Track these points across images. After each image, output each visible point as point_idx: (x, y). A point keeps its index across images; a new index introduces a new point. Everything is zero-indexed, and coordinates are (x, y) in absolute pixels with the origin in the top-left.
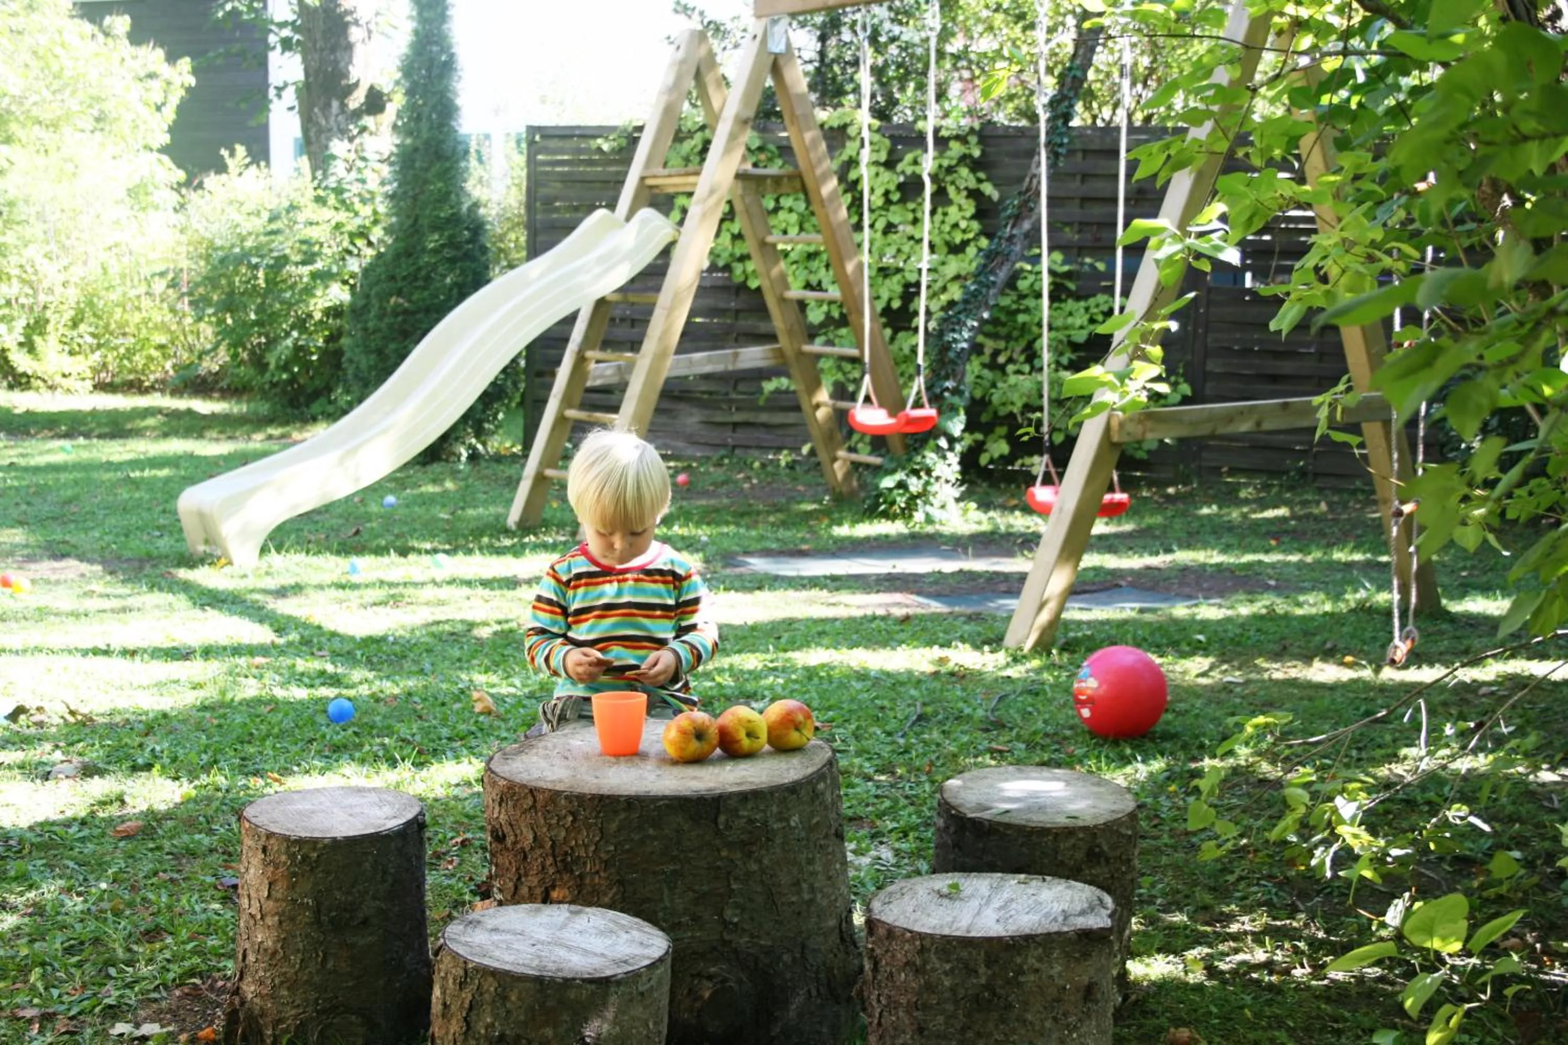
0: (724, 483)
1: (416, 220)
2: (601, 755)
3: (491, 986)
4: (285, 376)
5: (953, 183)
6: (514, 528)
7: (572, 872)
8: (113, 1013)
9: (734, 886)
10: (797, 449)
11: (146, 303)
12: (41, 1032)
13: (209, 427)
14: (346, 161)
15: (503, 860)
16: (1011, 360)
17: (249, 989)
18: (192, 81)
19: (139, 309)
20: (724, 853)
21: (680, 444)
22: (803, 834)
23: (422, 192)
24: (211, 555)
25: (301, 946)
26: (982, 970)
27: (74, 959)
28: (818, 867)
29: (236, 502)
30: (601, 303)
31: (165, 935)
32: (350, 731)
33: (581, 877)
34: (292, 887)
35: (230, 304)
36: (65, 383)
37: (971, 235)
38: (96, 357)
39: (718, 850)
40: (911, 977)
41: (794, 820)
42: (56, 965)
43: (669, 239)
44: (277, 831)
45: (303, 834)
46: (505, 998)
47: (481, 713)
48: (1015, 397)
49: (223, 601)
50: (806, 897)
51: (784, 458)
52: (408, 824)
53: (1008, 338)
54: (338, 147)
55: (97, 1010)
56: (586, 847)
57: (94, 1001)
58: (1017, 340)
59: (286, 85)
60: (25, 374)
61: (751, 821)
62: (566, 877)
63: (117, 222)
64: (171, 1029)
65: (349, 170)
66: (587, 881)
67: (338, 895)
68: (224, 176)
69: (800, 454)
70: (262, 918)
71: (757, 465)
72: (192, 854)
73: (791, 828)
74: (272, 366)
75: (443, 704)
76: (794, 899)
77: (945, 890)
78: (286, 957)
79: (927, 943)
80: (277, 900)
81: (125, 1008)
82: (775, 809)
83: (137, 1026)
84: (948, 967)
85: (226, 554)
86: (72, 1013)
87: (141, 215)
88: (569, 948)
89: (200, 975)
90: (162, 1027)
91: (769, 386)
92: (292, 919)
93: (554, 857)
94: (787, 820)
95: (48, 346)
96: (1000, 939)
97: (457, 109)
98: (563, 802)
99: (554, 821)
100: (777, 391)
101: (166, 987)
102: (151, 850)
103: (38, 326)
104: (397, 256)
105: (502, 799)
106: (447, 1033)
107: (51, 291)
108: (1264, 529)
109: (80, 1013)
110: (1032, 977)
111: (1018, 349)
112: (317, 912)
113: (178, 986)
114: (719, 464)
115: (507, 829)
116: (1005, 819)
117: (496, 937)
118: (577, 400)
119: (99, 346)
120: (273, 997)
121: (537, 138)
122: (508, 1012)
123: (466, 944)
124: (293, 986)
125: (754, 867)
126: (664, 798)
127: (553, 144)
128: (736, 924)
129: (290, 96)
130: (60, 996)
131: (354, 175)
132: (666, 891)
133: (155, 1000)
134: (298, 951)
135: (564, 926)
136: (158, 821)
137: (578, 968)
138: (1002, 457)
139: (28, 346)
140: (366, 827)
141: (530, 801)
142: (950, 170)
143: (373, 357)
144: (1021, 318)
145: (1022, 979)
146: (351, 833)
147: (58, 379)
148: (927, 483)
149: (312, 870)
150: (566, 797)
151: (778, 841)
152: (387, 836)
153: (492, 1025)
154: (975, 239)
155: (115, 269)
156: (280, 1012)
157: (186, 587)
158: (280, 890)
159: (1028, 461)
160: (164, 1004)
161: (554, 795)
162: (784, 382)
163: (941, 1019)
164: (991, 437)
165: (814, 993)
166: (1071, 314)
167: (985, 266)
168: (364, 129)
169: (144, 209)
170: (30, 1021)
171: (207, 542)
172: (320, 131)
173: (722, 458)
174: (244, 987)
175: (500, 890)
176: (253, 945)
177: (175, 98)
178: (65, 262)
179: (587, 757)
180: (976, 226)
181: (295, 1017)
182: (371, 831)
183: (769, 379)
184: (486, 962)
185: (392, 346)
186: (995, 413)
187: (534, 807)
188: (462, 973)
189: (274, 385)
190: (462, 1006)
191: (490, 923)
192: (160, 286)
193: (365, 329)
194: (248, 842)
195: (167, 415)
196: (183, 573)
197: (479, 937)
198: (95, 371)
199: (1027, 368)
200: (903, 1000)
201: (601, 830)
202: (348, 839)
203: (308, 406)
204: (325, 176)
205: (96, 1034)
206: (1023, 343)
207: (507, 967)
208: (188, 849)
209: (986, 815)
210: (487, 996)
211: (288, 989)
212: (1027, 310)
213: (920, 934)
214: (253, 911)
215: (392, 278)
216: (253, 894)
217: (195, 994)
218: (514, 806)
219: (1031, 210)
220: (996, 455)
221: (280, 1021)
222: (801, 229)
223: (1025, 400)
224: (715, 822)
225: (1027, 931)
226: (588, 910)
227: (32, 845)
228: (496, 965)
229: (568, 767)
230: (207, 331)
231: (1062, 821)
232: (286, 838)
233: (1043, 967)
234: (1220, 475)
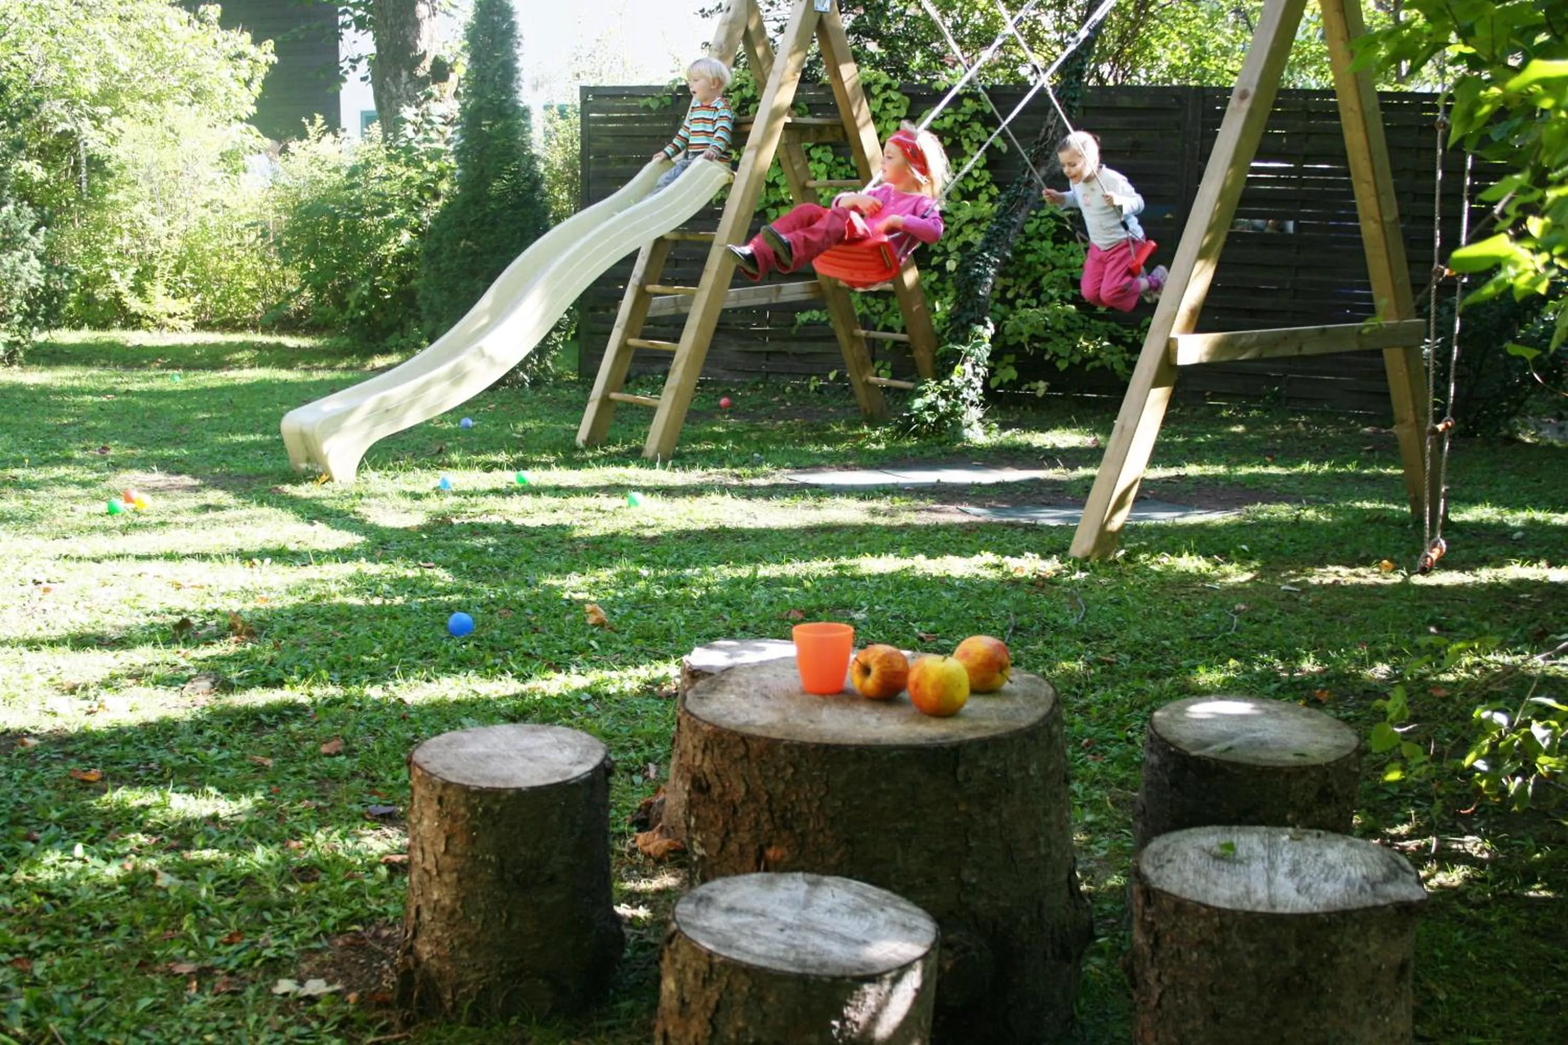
0: (761, 406)
1: (482, 171)
2: (804, 693)
3: (744, 986)
4: (363, 313)
5: (967, 136)
6: (582, 445)
7: (791, 829)
8: (275, 967)
9: (972, 844)
10: (825, 377)
11: (239, 253)
12: (200, 990)
13: (298, 359)
14: (414, 123)
15: (709, 813)
16: (1018, 296)
17: (425, 950)
18: (274, 59)
19: (232, 258)
20: (962, 808)
21: (719, 371)
22: (1041, 783)
23: (488, 147)
24: (312, 472)
25: (482, 906)
26: (1293, 950)
27: (229, 901)
28: (1053, 818)
29: (335, 423)
30: (660, 242)
31: (319, 874)
32: (471, 644)
33: (803, 835)
34: (473, 841)
35: (312, 252)
36: (171, 322)
37: (983, 183)
38: (197, 299)
39: (956, 805)
40: (1206, 956)
41: (1033, 769)
42: (209, 909)
43: (725, 182)
44: (453, 780)
45: (485, 784)
46: (761, 1000)
47: (594, 625)
48: (1026, 329)
49: (328, 515)
50: (1043, 851)
51: (814, 383)
52: (596, 770)
53: (1016, 276)
54: (408, 112)
55: (257, 963)
56: (809, 802)
57: (251, 952)
58: (1024, 277)
59: (360, 58)
60: (136, 315)
61: (991, 772)
62: (785, 834)
63: (213, 182)
64: (337, 987)
65: (417, 132)
66: (810, 839)
67: (523, 851)
68: (305, 142)
69: (827, 380)
70: (439, 874)
71: (788, 389)
72: (334, 778)
73: (1031, 777)
74: (352, 305)
75: (556, 616)
76: (1032, 854)
77: (1217, 850)
78: (466, 918)
79: (1228, 920)
80: (455, 856)
81: (286, 961)
82: (1015, 757)
83: (301, 983)
84: (1252, 947)
85: (327, 471)
86: (231, 967)
87: (233, 177)
88: (826, 935)
89: (360, 921)
90: (329, 983)
91: (802, 318)
92: (472, 877)
93: (772, 813)
94: (1026, 769)
95: (157, 290)
96: (1313, 916)
97: (517, 71)
98: (782, 752)
99: (771, 773)
100: (809, 324)
101: (327, 935)
102: (294, 774)
103: (146, 273)
104: (466, 204)
105: (706, 745)
106: (686, 1033)
107: (156, 242)
108: (1255, 447)
109: (239, 966)
110: (1347, 959)
111: (1025, 286)
112: (501, 869)
113: (339, 934)
114: (754, 389)
115: (712, 779)
116: (1230, 757)
117: (737, 920)
118: (638, 331)
119: (199, 290)
120: (452, 959)
121: (590, 98)
122: (765, 1015)
123: (704, 930)
124: (473, 946)
125: (993, 821)
126: (898, 747)
127: (607, 102)
128: (974, 886)
129: (363, 68)
130: (216, 946)
131: (421, 136)
132: (899, 852)
133: (317, 951)
134: (479, 911)
135: (807, 905)
136: (296, 741)
137: (844, 962)
138: (1010, 381)
139: (139, 290)
140: (551, 774)
141: (741, 750)
142: (964, 125)
143: (446, 294)
144: (1029, 258)
145: (1337, 960)
146: (538, 782)
147: (165, 318)
148: (955, 405)
149: (494, 824)
150: (786, 747)
151: (1018, 792)
152: (576, 785)
153: (745, 1030)
154: (987, 186)
155: (212, 221)
156: (460, 975)
157: (293, 503)
158: (459, 845)
159: (1033, 385)
160: (327, 956)
161: (771, 745)
162: (816, 314)
163: (1241, 1005)
164: (1001, 364)
165: (1049, 954)
166: (1072, 254)
167: (1005, 208)
168: (429, 96)
169: (235, 172)
170: (187, 979)
171: (308, 460)
172: (391, 98)
173: (757, 383)
174: (419, 947)
175: (702, 845)
176: (427, 901)
177: (262, 72)
178: (169, 217)
179: (790, 696)
180: (987, 175)
181: (477, 981)
182: (558, 779)
183: (803, 311)
184: (735, 955)
185: (462, 284)
186: (1005, 343)
187: (746, 756)
188: (705, 967)
189: (353, 321)
190: (705, 1007)
191: (724, 900)
192: (251, 237)
193: (438, 270)
194: (420, 791)
195: (259, 349)
196: (288, 488)
197: (717, 921)
198: (196, 311)
199: (1034, 302)
200: (1194, 983)
201: (826, 783)
202: (534, 790)
203: (383, 340)
204: (396, 138)
205: (259, 992)
206: (1029, 280)
207: (762, 963)
208: (330, 773)
209: (1208, 752)
210: (738, 996)
211: (469, 951)
212: (1033, 251)
213: (1219, 910)
214: (428, 865)
215: (462, 223)
216: (427, 846)
217: (358, 945)
218: (722, 755)
219: (1047, 157)
220: (1006, 380)
221: (461, 985)
222: (829, 178)
223: (1032, 331)
224: (954, 773)
225: (1340, 906)
226: (827, 879)
227: (173, 768)
228: (747, 959)
229: (773, 709)
230: (293, 274)
231: (1290, 758)
232: (465, 789)
233: (1359, 945)
234: (1205, 398)
